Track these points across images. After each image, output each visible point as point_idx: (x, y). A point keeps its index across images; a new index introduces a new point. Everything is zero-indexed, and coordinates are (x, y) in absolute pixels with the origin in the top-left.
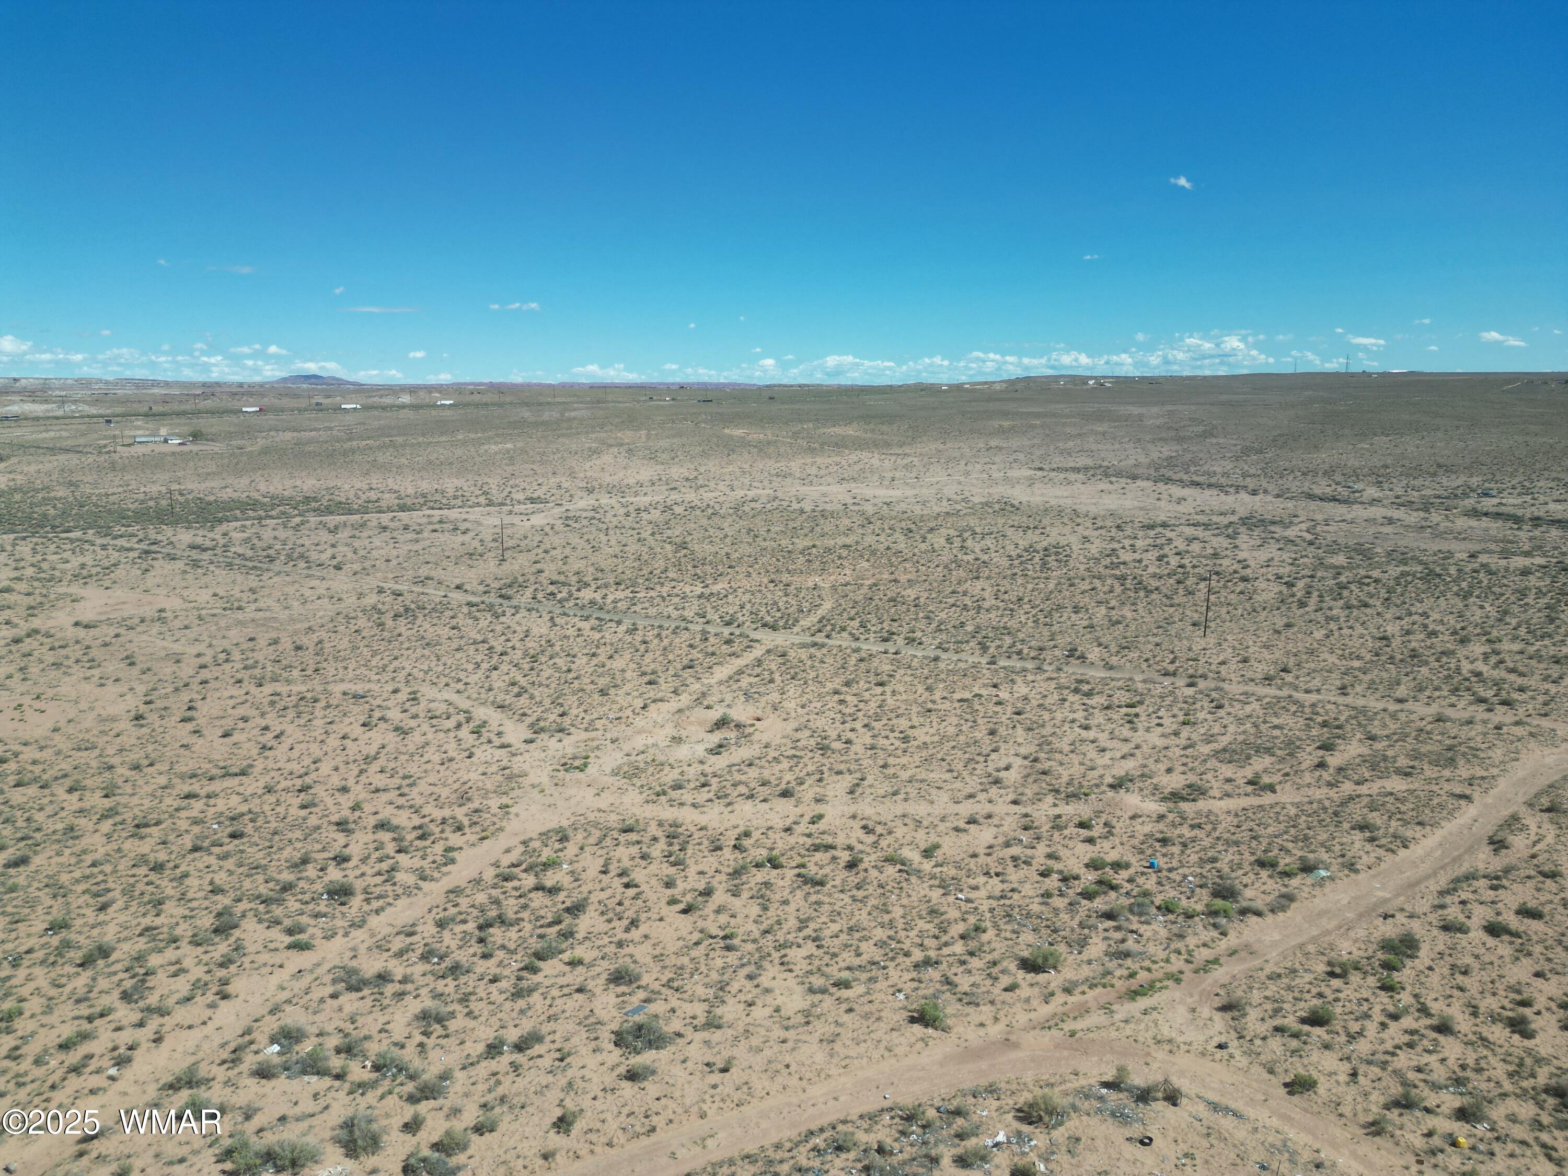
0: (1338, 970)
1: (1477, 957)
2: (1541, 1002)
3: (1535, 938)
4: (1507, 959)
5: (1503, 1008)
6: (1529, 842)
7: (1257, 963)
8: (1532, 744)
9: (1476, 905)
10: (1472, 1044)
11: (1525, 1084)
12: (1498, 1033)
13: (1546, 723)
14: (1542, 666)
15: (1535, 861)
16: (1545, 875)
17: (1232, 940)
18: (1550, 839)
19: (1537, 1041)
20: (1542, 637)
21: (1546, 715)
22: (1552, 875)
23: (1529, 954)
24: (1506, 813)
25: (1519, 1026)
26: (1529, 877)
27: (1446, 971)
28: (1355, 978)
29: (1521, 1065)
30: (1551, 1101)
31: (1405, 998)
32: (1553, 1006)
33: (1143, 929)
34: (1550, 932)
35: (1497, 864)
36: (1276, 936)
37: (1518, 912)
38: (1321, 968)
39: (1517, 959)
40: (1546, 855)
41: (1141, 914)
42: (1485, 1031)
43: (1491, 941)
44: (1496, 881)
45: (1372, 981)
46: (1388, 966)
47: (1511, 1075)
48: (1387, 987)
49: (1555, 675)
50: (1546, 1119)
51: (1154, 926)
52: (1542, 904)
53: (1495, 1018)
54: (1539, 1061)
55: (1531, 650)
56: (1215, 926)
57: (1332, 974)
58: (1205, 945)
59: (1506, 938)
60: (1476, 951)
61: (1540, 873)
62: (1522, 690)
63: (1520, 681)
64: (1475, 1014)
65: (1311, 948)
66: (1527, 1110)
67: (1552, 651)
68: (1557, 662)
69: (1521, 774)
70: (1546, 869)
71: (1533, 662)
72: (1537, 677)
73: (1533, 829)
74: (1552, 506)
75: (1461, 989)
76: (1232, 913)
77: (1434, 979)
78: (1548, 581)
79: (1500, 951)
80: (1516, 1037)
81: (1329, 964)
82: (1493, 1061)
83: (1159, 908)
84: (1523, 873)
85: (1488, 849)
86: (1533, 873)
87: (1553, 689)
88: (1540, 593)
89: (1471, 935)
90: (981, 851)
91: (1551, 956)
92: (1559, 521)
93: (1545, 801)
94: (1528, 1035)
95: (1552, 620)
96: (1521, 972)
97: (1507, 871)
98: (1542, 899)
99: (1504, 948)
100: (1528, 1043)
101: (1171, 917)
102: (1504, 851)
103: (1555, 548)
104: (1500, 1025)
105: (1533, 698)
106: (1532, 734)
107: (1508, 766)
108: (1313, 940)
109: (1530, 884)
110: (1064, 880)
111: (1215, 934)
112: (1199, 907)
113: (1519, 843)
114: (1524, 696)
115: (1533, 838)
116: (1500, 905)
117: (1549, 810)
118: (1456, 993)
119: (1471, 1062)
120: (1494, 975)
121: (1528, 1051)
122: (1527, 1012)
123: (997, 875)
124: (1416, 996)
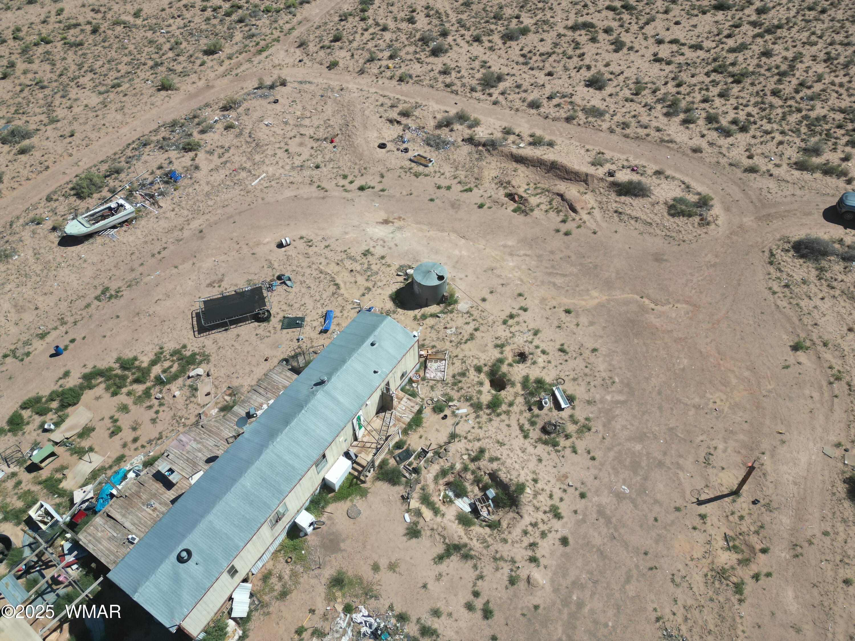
0: (343, 18)
7: (310, 24)
10: (394, 32)
11: (412, 40)
12: (404, 25)
17: (299, 17)
25: (411, 21)
27: (385, 7)
28: (350, 19)
29: (411, 34)
30: (420, 43)
31: (370, 22)
33: (258, 23)
36: (317, 11)
38: (337, 19)
41: (255, 17)
42: (399, 26)
45: (357, 18)
46: (363, 11)
47: (407, 39)
48: (363, 19)
50: (418, 50)
51: (263, 20)
53: (402, 20)
54: (417, 31)
56: (290, 13)
57: (341, 20)
58: (287, 22)
64: (396, 21)
65: (332, 12)
66: (412, 49)
75: (391, 12)
76: (297, 5)
77: (381, 10)
81: (340, 16)
82: (402, 36)
83: (263, 11)
90: (166, 6)
94: (414, 23)
100: (414, 26)
101: (270, 14)
108: (333, 8)
110: (214, 10)
111: (290, 16)
112: (282, 6)
118: (389, 14)
119: (394, 38)
121: (414, 29)
122: (414, 14)
123: (179, 16)
124: (374, 20)
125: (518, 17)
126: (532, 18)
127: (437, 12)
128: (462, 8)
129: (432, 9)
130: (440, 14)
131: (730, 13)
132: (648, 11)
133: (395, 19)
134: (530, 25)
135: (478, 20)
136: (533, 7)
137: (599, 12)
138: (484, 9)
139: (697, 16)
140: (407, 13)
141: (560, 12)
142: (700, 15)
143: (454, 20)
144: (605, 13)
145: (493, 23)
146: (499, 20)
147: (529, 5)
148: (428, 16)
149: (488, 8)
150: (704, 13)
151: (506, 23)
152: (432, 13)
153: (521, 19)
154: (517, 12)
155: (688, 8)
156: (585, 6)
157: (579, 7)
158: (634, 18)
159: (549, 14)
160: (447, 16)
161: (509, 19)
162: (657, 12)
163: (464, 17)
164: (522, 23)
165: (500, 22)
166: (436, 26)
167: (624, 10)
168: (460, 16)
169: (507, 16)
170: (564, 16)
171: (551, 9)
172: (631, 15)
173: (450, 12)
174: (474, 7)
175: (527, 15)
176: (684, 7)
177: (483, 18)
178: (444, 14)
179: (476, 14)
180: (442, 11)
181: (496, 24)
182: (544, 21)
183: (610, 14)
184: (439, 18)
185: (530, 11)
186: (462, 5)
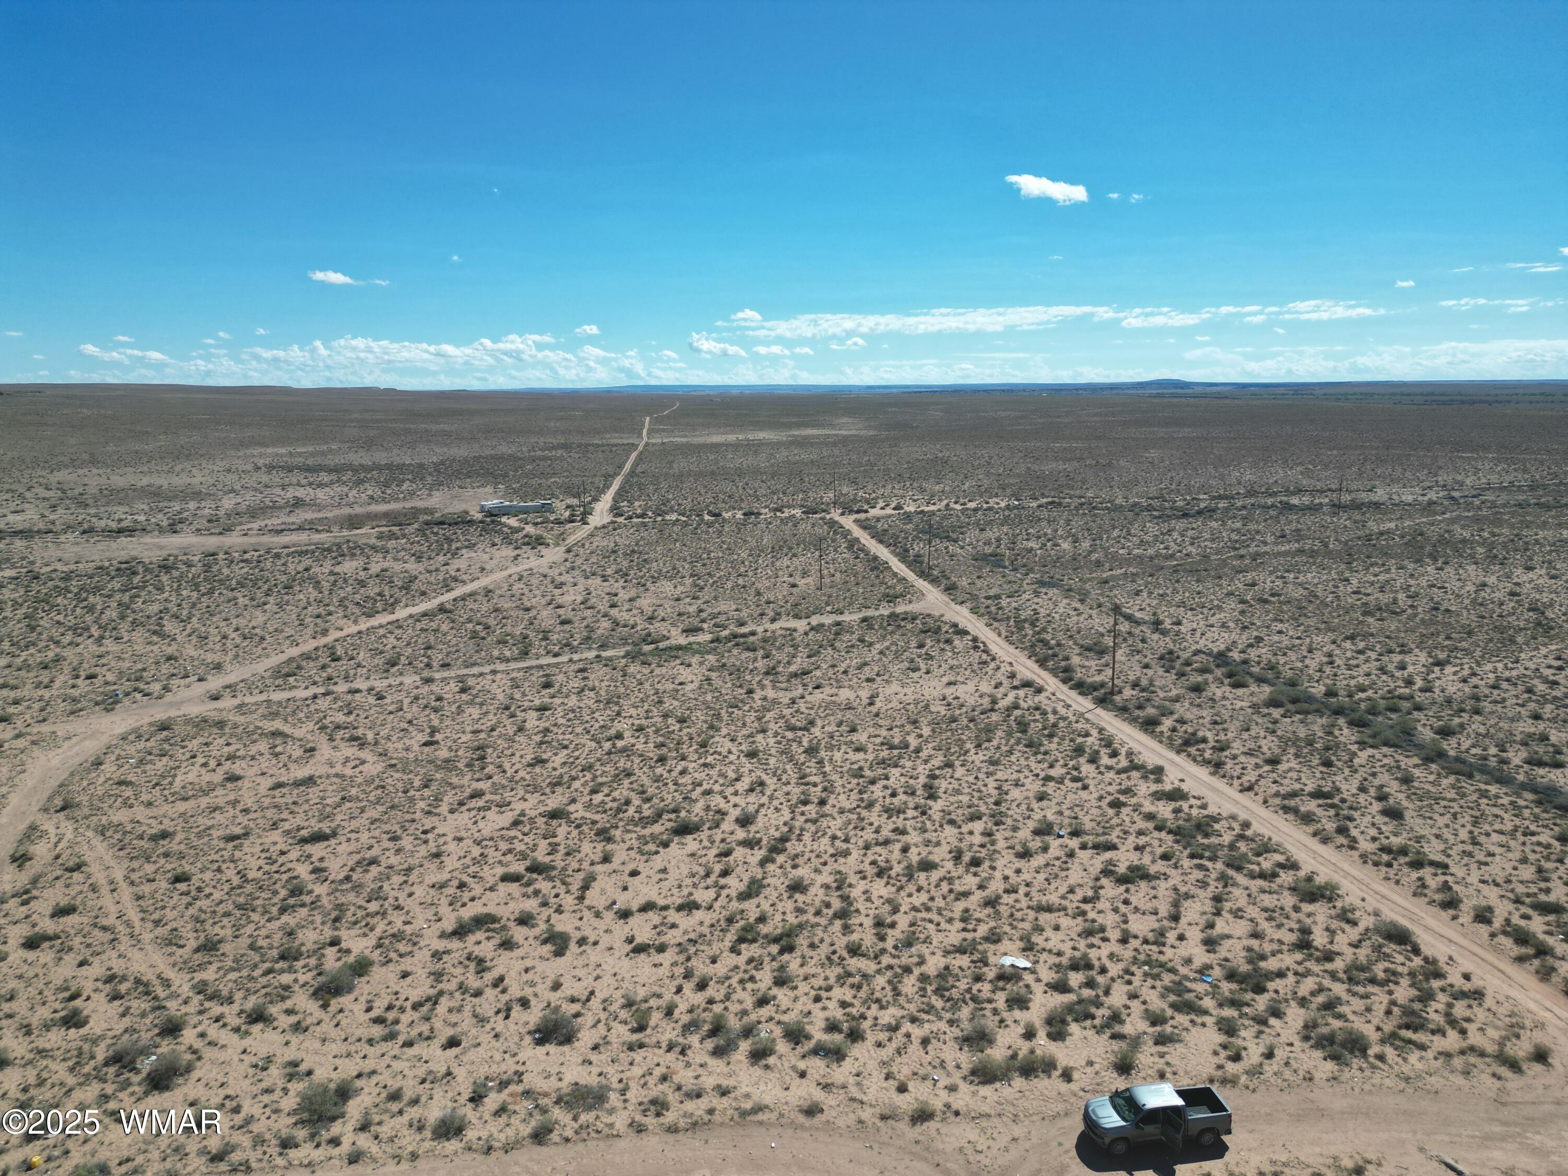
125: (334, 942)
126: (365, 935)
127: (138, 981)
128: (199, 958)
129: (124, 978)
130: (146, 985)
131: (704, 835)
132: (575, 865)
133: (27, 1030)
134: (367, 952)
135: (245, 973)
136: (360, 913)
137: (492, 889)
138: (252, 947)
139: (657, 853)
140: (58, 1006)
141: (418, 909)
142: (661, 849)
143: (185, 990)
144: (504, 888)
145: (282, 971)
146: (296, 959)
147: (349, 913)
148: (115, 996)
149: (261, 943)
150: (666, 845)
151: (313, 962)
152: (123, 988)
153: (344, 945)
154: (328, 933)
155: (636, 844)
156: (462, 886)
157: (450, 890)
158: (558, 883)
159: (398, 919)
160: (166, 983)
161: (318, 951)
162: (592, 864)
163: (209, 974)
164: (348, 951)
165: (299, 964)
166: (143, 1015)
167: (535, 876)
168: (199, 976)
169: (309, 946)
170: (429, 914)
171: (398, 908)
172: (551, 879)
173: (170, 974)
174: (226, 948)
175: (353, 932)
176: (628, 844)
177: (256, 966)
178: (156, 982)
179: (236, 961)
180: (149, 975)
181: (291, 970)
182: (393, 935)
183: (514, 888)
184: (147, 993)
185: (355, 923)
186: (197, 950)
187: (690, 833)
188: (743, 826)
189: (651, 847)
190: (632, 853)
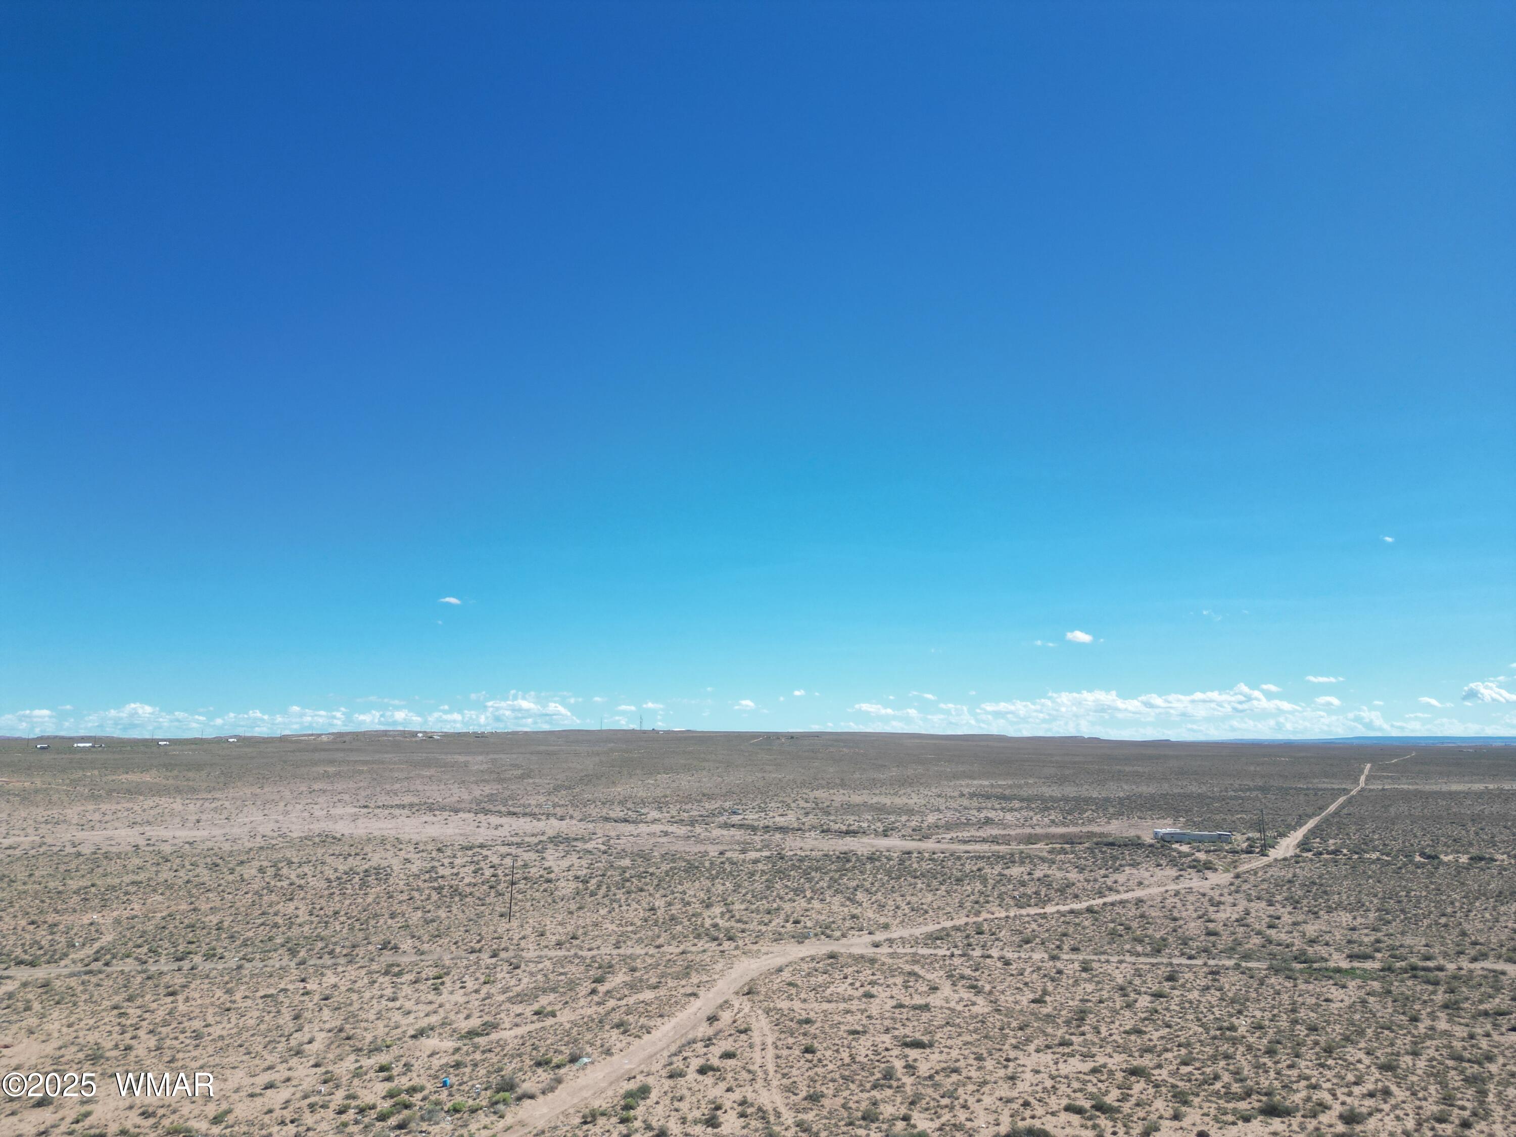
1: (690, 1089)
2: (727, 1104)
3: (729, 1069)
4: (710, 1086)
5: (703, 1115)
6: (733, 1014)
8: (743, 958)
9: (694, 1059)
13: (755, 947)
14: (759, 916)
15: (735, 1025)
16: (741, 1032)
18: (747, 1010)
19: (723, 1127)
20: (762, 899)
21: (756, 943)
22: (745, 1031)
23: (725, 1079)
24: (720, 1001)
26: (730, 1035)
32: (735, 1105)
34: (739, 1064)
35: (710, 1032)
37: (720, 1058)
39: (717, 1084)
40: (743, 1020)
43: (700, 1078)
44: (708, 1042)
49: (767, 921)
52: (737, 1049)
55: (754, 907)
59: (711, 1073)
60: (690, 1086)
61: (738, 1031)
62: (743, 931)
63: (743, 926)
67: (767, 906)
68: (769, 913)
69: (733, 976)
70: (742, 1028)
71: (754, 915)
72: (755, 923)
73: (737, 1005)
74: (778, 819)
78: (770, 866)
79: (705, 1082)
80: (710, 1129)
84: (727, 1033)
85: (706, 1024)
86: (733, 1032)
87: (764, 928)
88: (763, 872)
89: (687, 1077)
91: (737, 1076)
92: (781, 828)
93: (746, 989)
95: (768, 888)
96: (717, 1092)
97: (716, 1034)
98: (737, 1046)
99: (709, 1079)
102: (716, 1023)
103: (777, 846)
104: (700, 1125)
105: (750, 935)
106: (744, 953)
107: (725, 973)
109: (731, 1039)
113: (726, 1017)
114: (744, 935)
115: (736, 1011)
116: (710, 1055)
117: (748, 994)
120: (700, 1097)
187: (1279, 1116)
188: (1347, 1123)
189: (1230, 1118)
190: (1206, 1119)
